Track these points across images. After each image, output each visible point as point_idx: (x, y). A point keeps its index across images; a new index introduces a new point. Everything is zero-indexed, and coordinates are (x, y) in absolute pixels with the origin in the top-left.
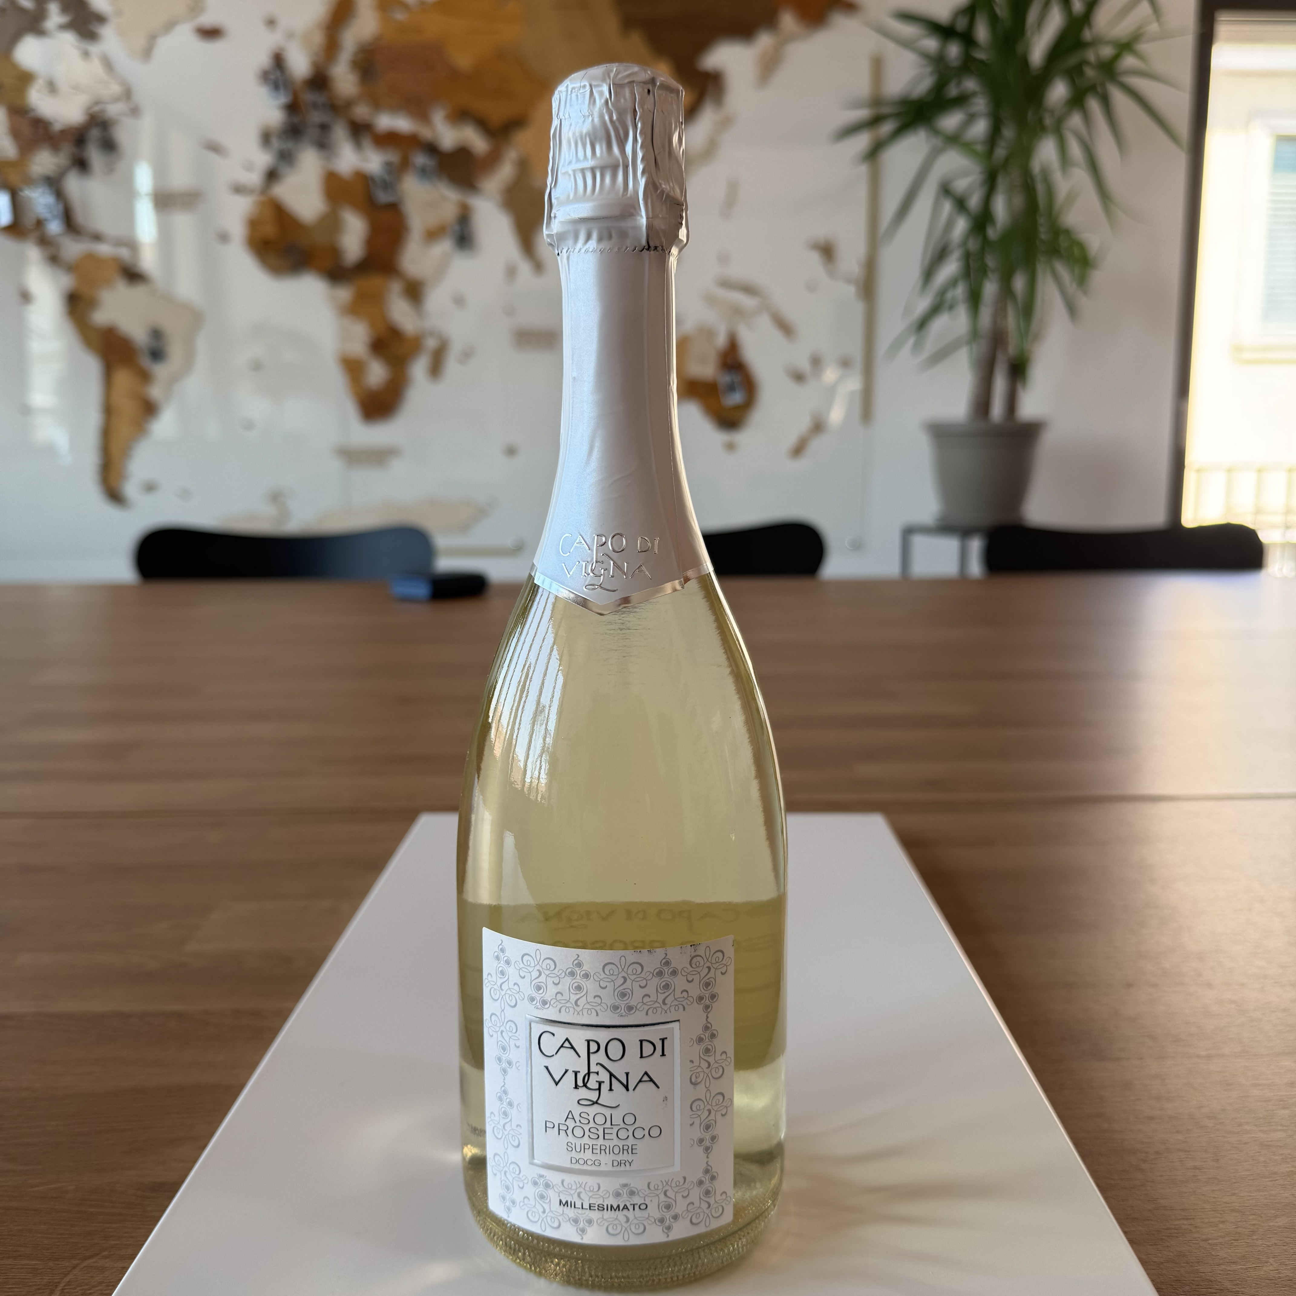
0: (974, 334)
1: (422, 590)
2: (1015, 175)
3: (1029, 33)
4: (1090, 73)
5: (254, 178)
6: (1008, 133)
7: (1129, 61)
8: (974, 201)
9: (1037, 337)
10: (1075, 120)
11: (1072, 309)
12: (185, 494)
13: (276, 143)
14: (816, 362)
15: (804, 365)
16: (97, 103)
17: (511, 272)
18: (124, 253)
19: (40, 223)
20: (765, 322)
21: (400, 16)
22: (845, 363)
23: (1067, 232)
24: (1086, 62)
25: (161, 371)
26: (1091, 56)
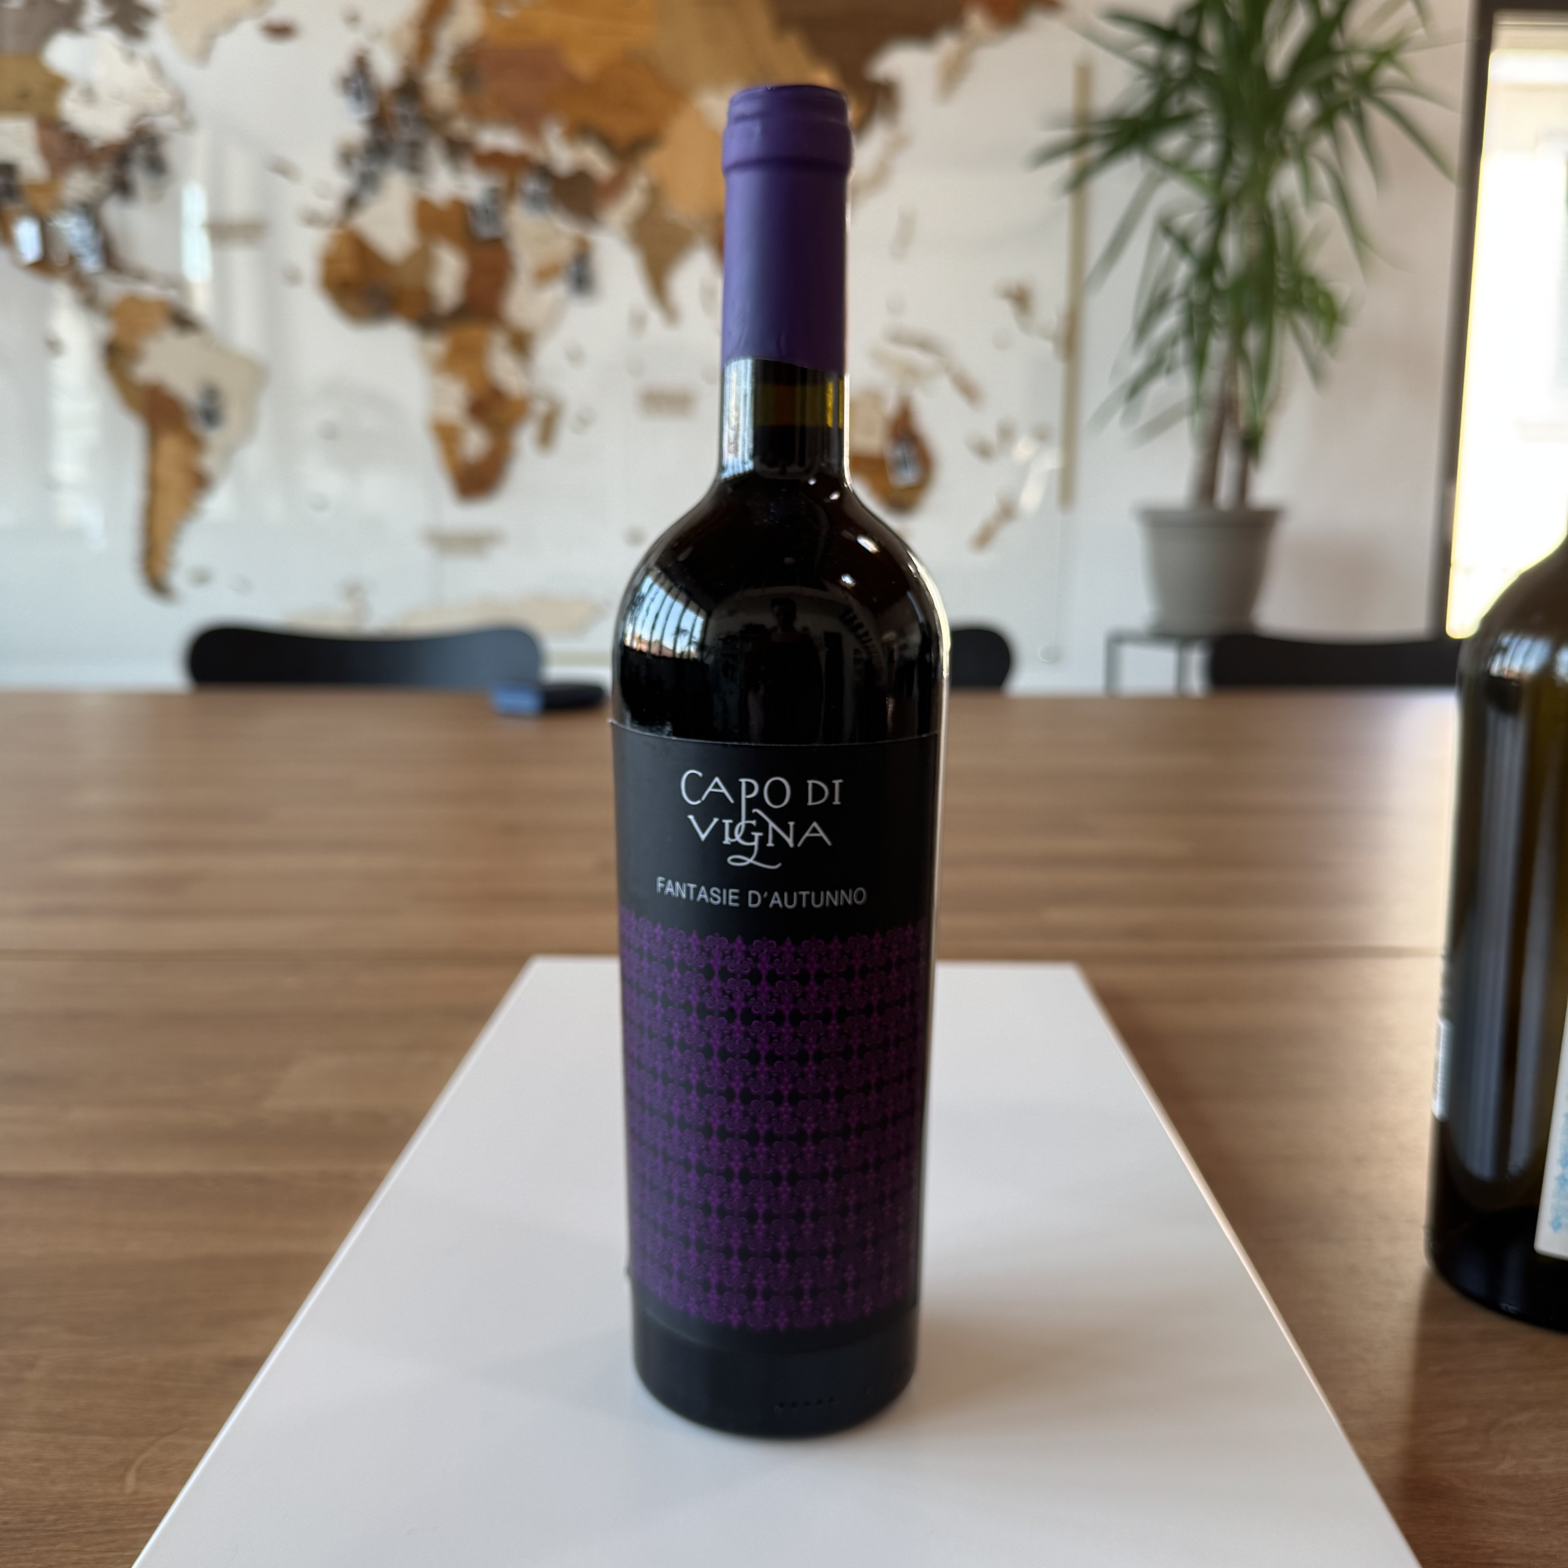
0: (1198, 401)
1: (527, 702)
2: (1248, 209)
3: (1266, 36)
4: (1341, 87)
5: (329, 206)
6: (1242, 159)
7: (1389, 73)
8: (1200, 240)
9: (1272, 406)
10: (1323, 145)
11: (1317, 373)
12: (244, 586)
13: (358, 165)
14: (1007, 434)
15: (991, 434)
16: (144, 115)
17: (638, 322)
18: (171, 294)
19: (73, 260)
20: (944, 386)
21: (508, 13)
22: (1041, 436)
23: (1312, 281)
24: (1338, 75)
25: (216, 438)
26: (1342, 66)
